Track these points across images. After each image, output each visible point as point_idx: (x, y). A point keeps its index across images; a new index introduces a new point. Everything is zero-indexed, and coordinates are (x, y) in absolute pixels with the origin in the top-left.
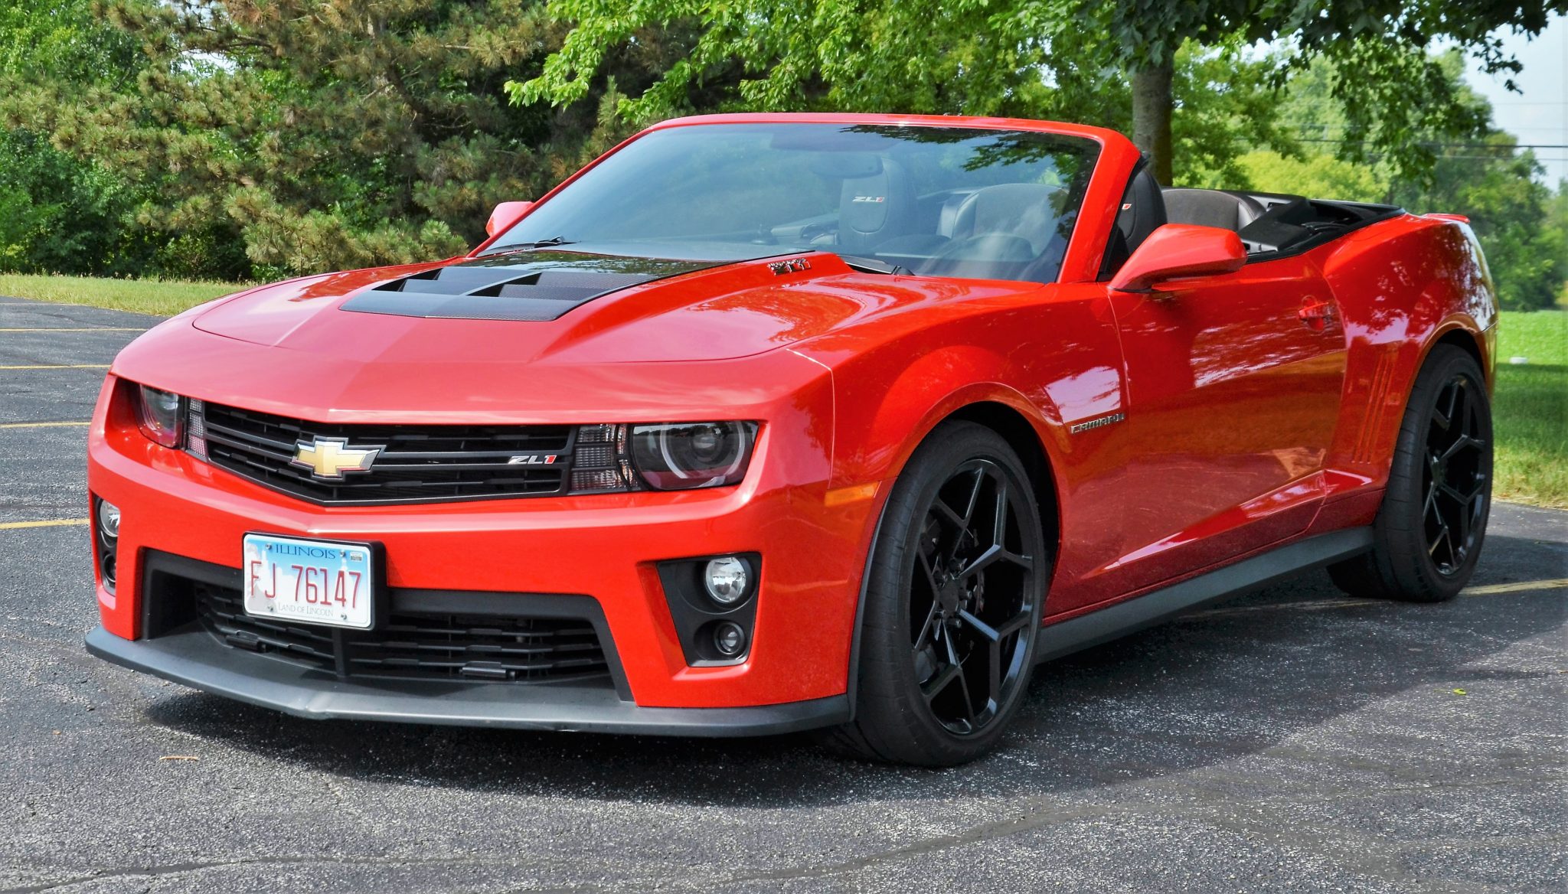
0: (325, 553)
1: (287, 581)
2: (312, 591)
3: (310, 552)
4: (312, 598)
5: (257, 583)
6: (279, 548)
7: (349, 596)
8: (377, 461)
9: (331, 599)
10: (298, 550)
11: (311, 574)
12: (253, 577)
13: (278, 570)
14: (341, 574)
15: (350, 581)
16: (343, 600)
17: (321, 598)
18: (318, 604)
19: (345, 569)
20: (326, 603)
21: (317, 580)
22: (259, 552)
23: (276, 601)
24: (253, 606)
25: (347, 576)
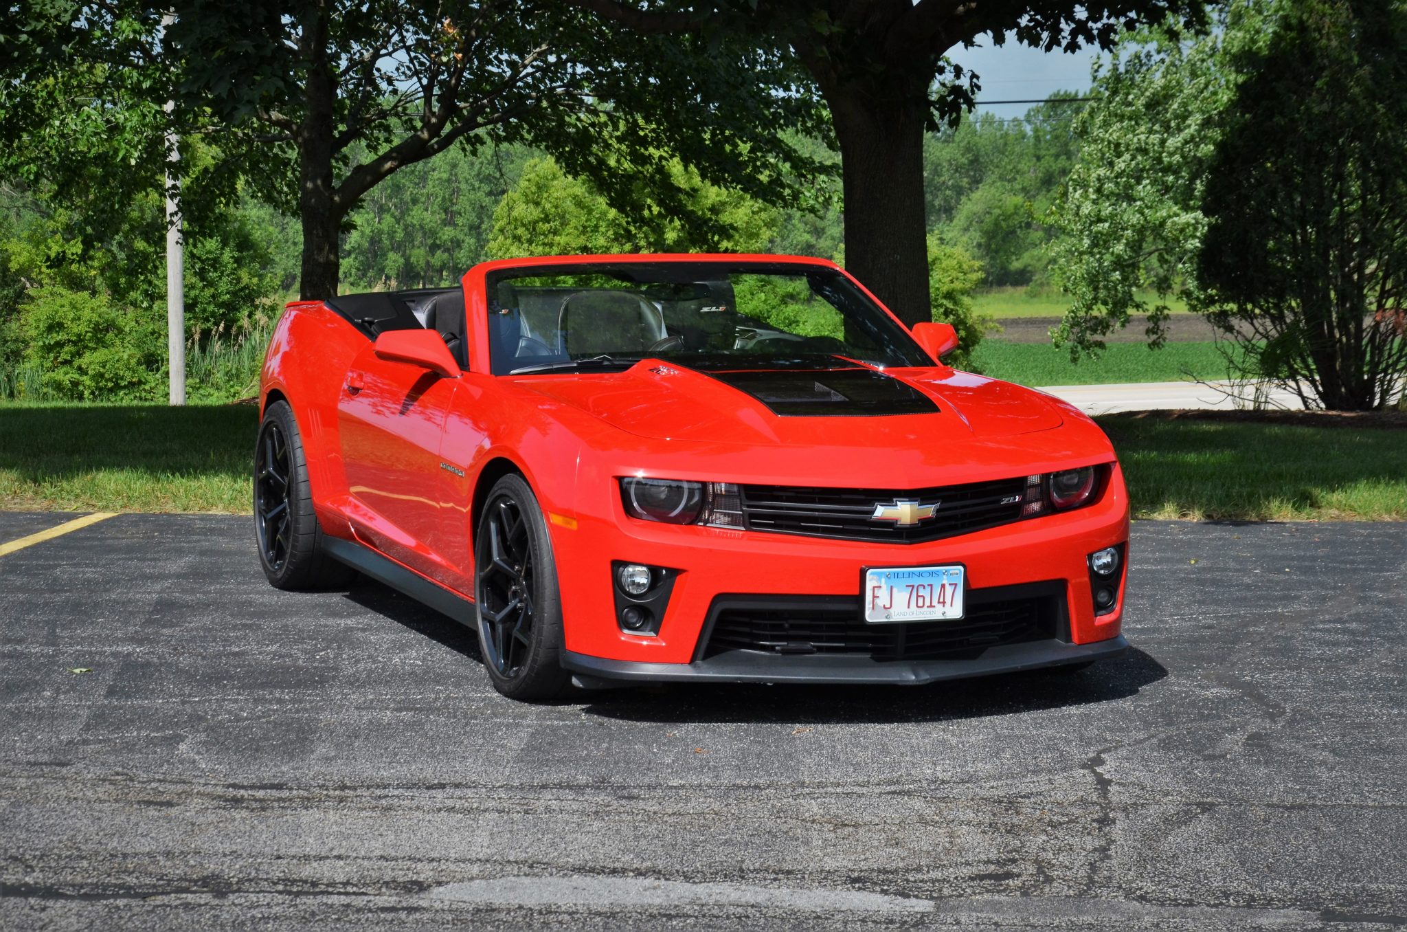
0: (931, 574)
1: (901, 596)
2: (921, 600)
3: (921, 574)
4: (920, 604)
5: (877, 600)
6: (896, 575)
7: (948, 600)
8: (938, 511)
9: (935, 602)
10: (910, 575)
11: (921, 589)
12: (874, 597)
13: (895, 590)
14: (943, 586)
15: (949, 590)
16: (944, 603)
17: (928, 603)
18: (925, 608)
19: (945, 582)
20: (931, 606)
21: (925, 592)
22: (880, 580)
23: (892, 611)
24: (872, 616)
25: (947, 587)
